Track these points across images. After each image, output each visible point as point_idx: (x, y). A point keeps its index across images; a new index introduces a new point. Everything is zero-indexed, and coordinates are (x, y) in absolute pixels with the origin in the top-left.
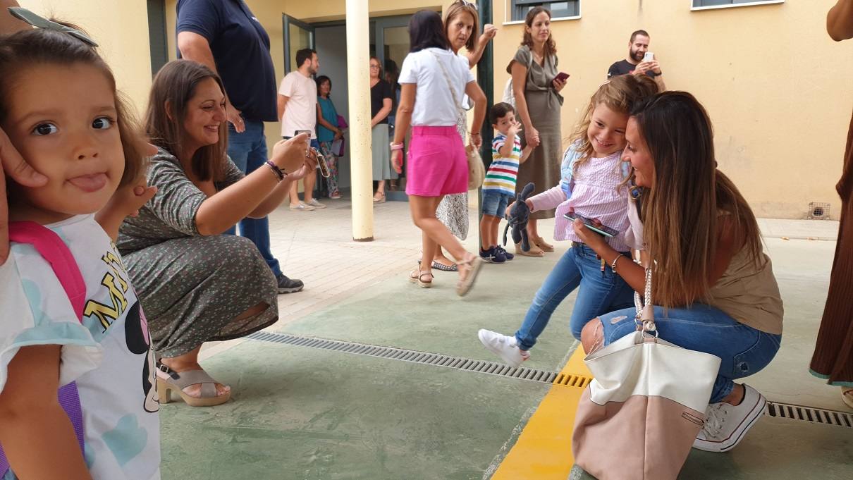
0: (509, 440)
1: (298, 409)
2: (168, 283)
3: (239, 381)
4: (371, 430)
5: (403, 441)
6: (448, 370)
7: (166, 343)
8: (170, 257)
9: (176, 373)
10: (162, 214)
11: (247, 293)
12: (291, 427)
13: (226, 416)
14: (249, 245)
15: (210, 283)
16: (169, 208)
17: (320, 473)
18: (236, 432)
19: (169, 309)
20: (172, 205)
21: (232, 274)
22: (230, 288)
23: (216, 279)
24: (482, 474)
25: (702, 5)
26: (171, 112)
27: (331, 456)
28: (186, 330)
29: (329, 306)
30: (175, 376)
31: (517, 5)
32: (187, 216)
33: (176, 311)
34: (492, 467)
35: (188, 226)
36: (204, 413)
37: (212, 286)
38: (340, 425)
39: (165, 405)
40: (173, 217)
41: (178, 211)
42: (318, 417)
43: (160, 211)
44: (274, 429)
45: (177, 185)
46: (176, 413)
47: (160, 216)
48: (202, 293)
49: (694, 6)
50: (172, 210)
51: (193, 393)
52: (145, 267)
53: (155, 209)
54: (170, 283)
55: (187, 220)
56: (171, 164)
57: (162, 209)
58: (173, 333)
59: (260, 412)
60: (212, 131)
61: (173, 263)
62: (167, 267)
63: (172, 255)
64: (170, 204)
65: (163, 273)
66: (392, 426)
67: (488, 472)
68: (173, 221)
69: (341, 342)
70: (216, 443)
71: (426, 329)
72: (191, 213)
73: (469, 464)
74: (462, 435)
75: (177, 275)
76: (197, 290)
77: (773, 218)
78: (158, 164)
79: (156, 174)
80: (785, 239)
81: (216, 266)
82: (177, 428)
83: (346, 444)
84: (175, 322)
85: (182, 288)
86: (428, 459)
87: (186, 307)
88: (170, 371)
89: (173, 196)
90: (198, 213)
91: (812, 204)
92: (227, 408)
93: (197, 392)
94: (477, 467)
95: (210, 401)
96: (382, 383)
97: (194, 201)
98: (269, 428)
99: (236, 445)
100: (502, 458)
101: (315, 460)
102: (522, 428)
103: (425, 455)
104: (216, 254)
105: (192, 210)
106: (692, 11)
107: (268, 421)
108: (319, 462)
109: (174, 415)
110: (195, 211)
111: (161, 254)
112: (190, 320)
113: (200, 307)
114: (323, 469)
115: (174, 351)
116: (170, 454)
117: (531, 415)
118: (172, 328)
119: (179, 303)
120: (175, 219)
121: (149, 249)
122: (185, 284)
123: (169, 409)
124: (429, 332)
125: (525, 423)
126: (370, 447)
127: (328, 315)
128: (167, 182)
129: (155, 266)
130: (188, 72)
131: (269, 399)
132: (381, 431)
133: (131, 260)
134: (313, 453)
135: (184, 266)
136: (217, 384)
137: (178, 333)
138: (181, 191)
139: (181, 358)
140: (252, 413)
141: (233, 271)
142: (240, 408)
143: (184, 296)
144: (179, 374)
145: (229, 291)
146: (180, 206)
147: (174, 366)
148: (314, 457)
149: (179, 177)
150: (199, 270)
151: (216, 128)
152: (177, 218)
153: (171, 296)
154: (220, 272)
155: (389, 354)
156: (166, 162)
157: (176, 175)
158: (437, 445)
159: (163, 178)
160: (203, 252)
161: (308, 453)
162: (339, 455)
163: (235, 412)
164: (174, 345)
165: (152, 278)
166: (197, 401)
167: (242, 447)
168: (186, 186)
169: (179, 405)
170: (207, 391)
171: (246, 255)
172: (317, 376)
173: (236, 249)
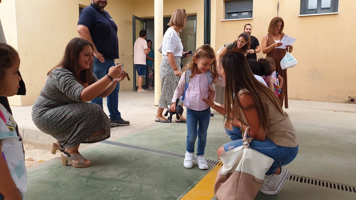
0: (192, 186)
1: (114, 170)
2: (67, 119)
3: (95, 159)
4: (140, 180)
5: (150, 184)
6: (176, 158)
7: (66, 143)
8: (69, 110)
9: (69, 155)
10: (68, 94)
11: (97, 125)
12: (109, 177)
13: (86, 172)
14: (99, 107)
15: (83, 121)
16: (70, 92)
17: (116, 194)
18: (89, 178)
19: (68, 129)
20: (72, 91)
21: (91, 118)
22: (90, 123)
23: (85, 119)
24: (177, 198)
25: (304, 14)
26: (73, 56)
27: (121, 188)
28: (74, 138)
29: (138, 132)
30: (69, 156)
31: (227, 13)
32: (77, 95)
33: (70, 131)
34: (182, 196)
35: (78, 98)
36: (79, 170)
37: (84, 122)
38: (129, 177)
39: (65, 166)
40: (72, 95)
41: (74, 93)
42: (121, 174)
43: (67, 93)
44: (103, 177)
45: (73, 83)
46: (68, 170)
47: (67, 95)
48: (80, 124)
49: (300, 14)
50: (72, 93)
51: (75, 162)
52: (59, 113)
53: (65, 92)
54: (68, 119)
55: (77, 96)
56: (71, 76)
57: (68, 92)
58: (69, 139)
59: (100, 171)
60: (87, 64)
61: (70, 112)
62: (67, 114)
63: (70, 109)
64: (71, 90)
65: (66, 116)
66: (148, 178)
67: (179, 197)
68: (72, 96)
69: (138, 146)
70: (80, 181)
71: (173, 142)
72: (79, 94)
73: (173, 194)
74: (174, 183)
75: (71, 117)
76: (78, 123)
77: (332, 102)
78: (66, 76)
79: (65, 79)
80: (335, 111)
81: (85, 114)
82: (68, 175)
83: (128, 184)
84: (70, 135)
85: (72, 122)
86: (158, 191)
87: (74, 129)
88: (67, 154)
89: (72, 87)
90: (81, 94)
91: (349, 97)
92: (88, 169)
93: (77, 162)
94: (176, 196)
95: (82, 166)
96: (149, 162)
97: (80, 89)
98: (101, 177)
99: (88, 182)
100: (187, 192)
101: (115, 190)
102: (198, 182)
103: (158, 190)
104: (86, 110)
105: (79, 93)
106: (299, 17)
107: (102, 174)
108: (117, 190)
109: (67, 170)
110: (80, 93)
111: (66, 109)
112: (75, 135)
113: (79, 129)
114: (117, 193)
115: (69, 146)
116: (63, 185)
117: (203, 177)
118: (68, 137)
119: (71, 128)
120: (73, 96)
121: (62, 106)
122: (74, 120)
123: (66, 168)
124: (173, 143)
125: (200, 180)
126: (138, 186)
127: (136, 135)
128: (70, 82)
129: (63, 113)
130: (81, 41)
131: (105, 166)
132: (143, 180)
133: (54, 110)
134: (115, 187)
135: (74, 113)
136: (85, 160)
137: (71, 139)
138: (75, 86)
139: (72, 148)
140: (97, 171)
141: (92, 116)
142: (92, 169)
143: (73, 125)
144: (70, 155)
145: (90, 124)
146: (75, 91)
147: (69, 152)
148: (115, 188)
149: (74, 81)
150: (79, 116)
151: (89, 63)
152: (74, 95)
153: (68, 124)
154: (87, 117)
155: (156, 151)
156: (69, 75)
157: (73, 80)
158: (163, 186)
159: (68, 81)
160: (81, 109)
161: (114, 187)
162: (125, 188)
163: (91, 170)
164: (69, 144)
165: (62, 117)
166: (77, 166)
167: (89, 183)
168: (77, 84)
169: (70, 167)
170: (81, 162)
171: (97, 111)
172: (125, 158)
173: (94, 108)
